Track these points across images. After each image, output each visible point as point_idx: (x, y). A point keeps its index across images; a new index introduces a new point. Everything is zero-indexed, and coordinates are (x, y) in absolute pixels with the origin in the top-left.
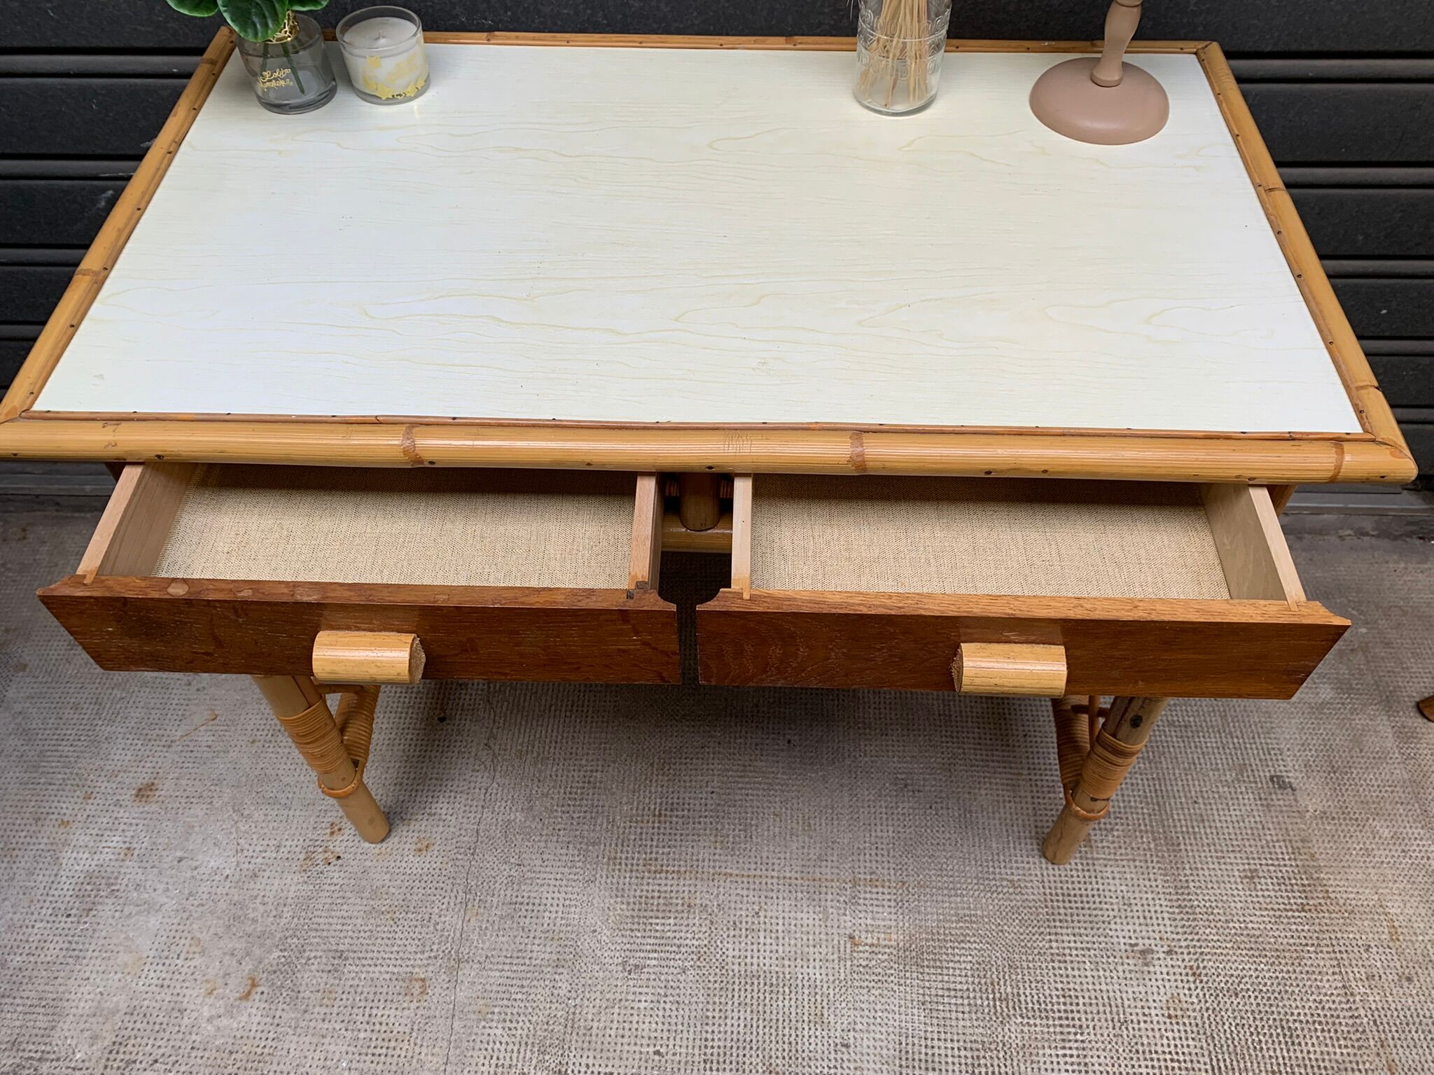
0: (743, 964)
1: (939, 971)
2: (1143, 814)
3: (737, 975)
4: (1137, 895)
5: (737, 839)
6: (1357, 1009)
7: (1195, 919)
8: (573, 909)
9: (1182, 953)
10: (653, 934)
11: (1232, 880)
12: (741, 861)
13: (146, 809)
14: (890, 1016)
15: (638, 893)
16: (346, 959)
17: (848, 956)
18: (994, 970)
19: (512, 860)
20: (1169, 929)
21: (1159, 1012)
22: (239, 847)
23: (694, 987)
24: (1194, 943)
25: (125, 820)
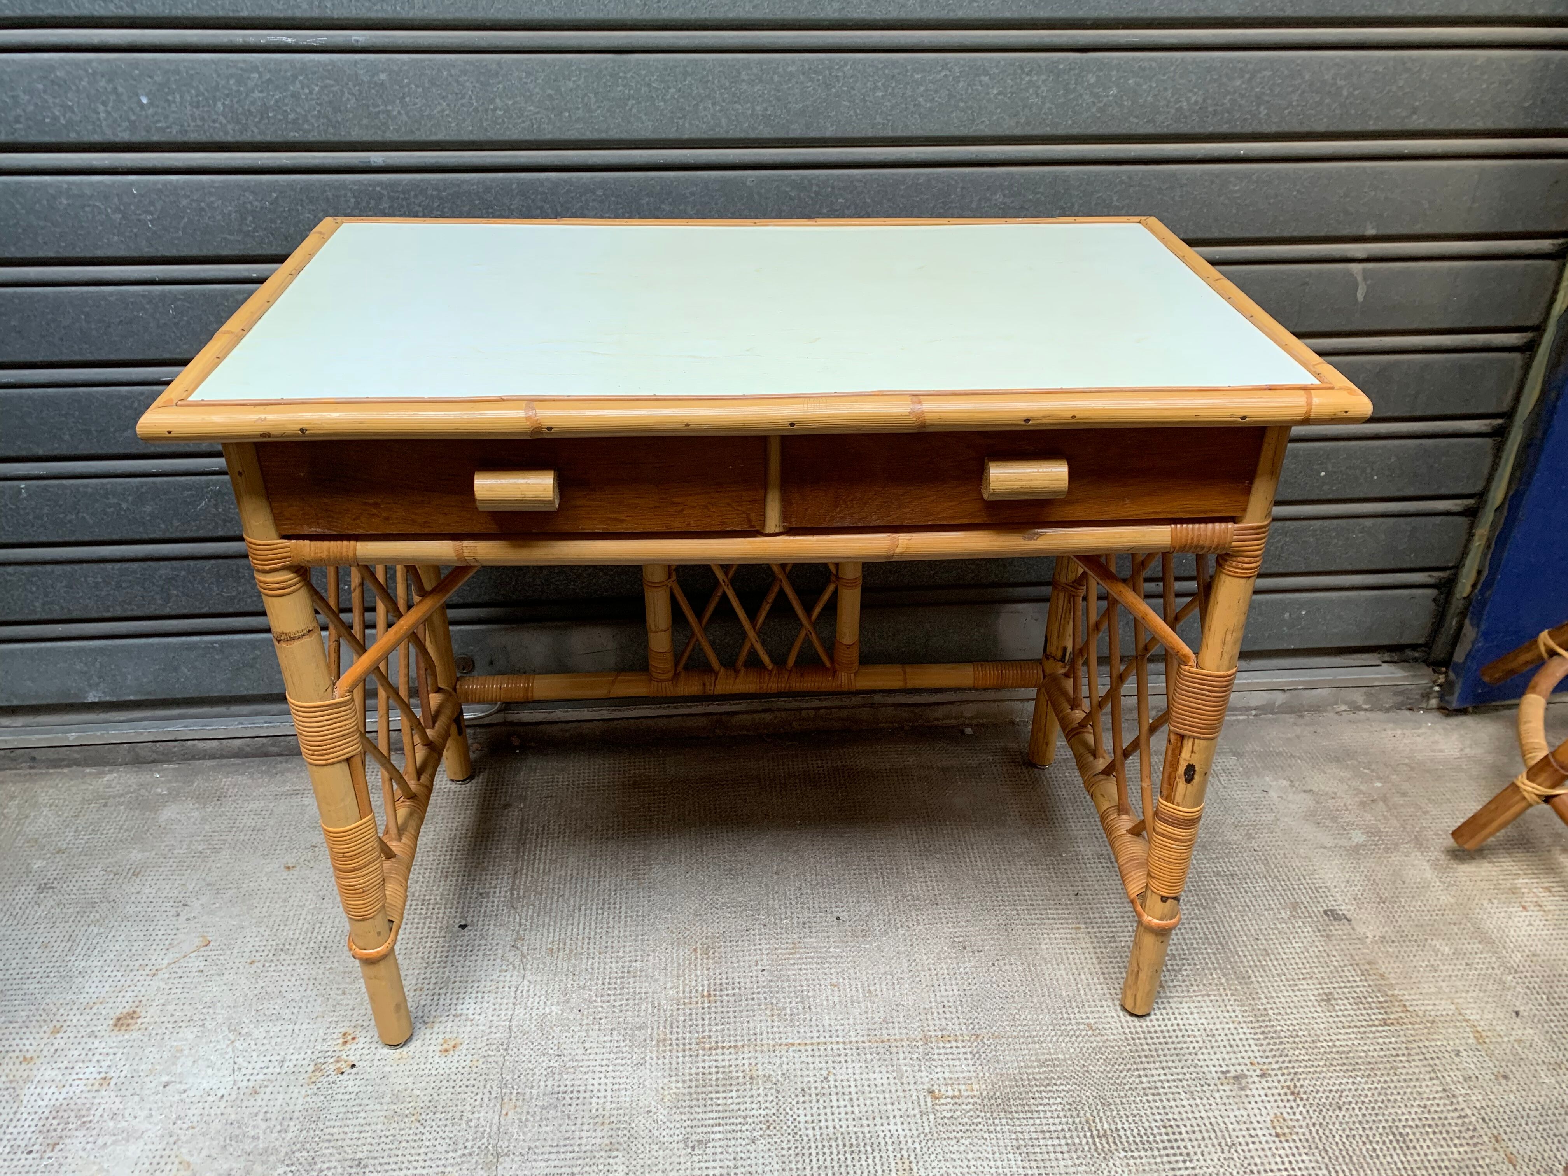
0: (817, 1128)
1: (1029, 1115)
2: (1208, 953)
3: (813, 1140)
4: (1218, 1026)
5: (795, 1011)
6: (1463, 1109)
7: (1281, 1043)
8: (623, 1092)
9: (1276, 1075)
10: (715, 1108)
11: (1310, 1004)
12: (802, 1031)
13: (126, 1037)
14: (985, 1164)
15: (694, 1070)
16: (366, 1166)
17: (930, 1110)
18: (1086, 1108)
19: (551, 1052)
20: (1257, 1054)
21: (1266, 1132)
22: (236, 1067)
23: (766, 1156)
24: (1286, 1064)
25: (100, 1050)
